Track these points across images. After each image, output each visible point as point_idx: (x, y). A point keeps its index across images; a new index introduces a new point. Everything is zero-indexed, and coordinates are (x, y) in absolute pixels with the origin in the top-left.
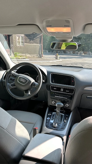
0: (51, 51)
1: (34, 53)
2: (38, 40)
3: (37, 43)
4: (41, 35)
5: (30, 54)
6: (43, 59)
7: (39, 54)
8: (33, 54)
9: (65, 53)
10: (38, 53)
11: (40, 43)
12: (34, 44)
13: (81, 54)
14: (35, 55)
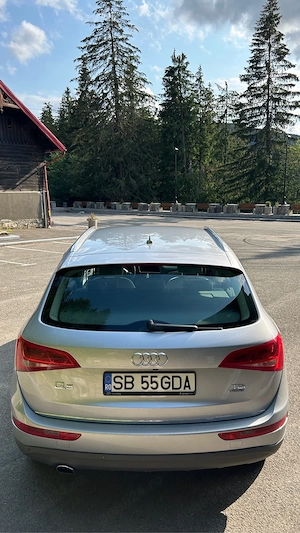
0: (65, 203)
1: (27, 216)
2: (35, 179)
3: (33, 188)
4: (42, 164)
5: (13, 220)
6: (51, 230)
7: (40, 217)
8: (21, 219)
9: (109, 208)
10: (37, 215)
11: (41, 187)
12: (25, 192)
13: (153, 209)
14: (28, 222)
